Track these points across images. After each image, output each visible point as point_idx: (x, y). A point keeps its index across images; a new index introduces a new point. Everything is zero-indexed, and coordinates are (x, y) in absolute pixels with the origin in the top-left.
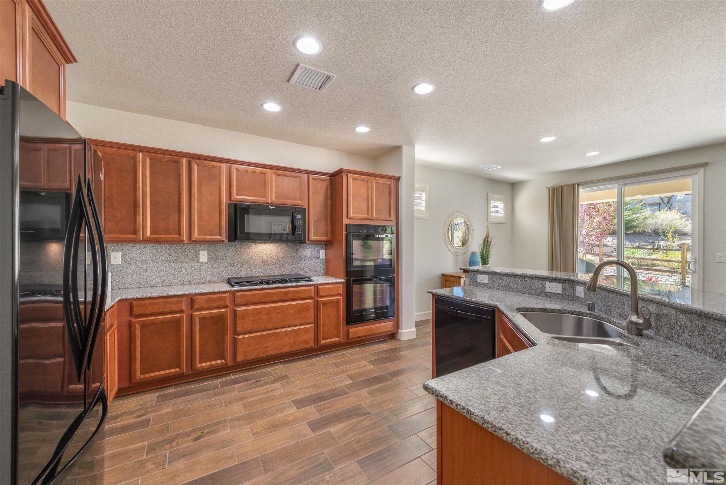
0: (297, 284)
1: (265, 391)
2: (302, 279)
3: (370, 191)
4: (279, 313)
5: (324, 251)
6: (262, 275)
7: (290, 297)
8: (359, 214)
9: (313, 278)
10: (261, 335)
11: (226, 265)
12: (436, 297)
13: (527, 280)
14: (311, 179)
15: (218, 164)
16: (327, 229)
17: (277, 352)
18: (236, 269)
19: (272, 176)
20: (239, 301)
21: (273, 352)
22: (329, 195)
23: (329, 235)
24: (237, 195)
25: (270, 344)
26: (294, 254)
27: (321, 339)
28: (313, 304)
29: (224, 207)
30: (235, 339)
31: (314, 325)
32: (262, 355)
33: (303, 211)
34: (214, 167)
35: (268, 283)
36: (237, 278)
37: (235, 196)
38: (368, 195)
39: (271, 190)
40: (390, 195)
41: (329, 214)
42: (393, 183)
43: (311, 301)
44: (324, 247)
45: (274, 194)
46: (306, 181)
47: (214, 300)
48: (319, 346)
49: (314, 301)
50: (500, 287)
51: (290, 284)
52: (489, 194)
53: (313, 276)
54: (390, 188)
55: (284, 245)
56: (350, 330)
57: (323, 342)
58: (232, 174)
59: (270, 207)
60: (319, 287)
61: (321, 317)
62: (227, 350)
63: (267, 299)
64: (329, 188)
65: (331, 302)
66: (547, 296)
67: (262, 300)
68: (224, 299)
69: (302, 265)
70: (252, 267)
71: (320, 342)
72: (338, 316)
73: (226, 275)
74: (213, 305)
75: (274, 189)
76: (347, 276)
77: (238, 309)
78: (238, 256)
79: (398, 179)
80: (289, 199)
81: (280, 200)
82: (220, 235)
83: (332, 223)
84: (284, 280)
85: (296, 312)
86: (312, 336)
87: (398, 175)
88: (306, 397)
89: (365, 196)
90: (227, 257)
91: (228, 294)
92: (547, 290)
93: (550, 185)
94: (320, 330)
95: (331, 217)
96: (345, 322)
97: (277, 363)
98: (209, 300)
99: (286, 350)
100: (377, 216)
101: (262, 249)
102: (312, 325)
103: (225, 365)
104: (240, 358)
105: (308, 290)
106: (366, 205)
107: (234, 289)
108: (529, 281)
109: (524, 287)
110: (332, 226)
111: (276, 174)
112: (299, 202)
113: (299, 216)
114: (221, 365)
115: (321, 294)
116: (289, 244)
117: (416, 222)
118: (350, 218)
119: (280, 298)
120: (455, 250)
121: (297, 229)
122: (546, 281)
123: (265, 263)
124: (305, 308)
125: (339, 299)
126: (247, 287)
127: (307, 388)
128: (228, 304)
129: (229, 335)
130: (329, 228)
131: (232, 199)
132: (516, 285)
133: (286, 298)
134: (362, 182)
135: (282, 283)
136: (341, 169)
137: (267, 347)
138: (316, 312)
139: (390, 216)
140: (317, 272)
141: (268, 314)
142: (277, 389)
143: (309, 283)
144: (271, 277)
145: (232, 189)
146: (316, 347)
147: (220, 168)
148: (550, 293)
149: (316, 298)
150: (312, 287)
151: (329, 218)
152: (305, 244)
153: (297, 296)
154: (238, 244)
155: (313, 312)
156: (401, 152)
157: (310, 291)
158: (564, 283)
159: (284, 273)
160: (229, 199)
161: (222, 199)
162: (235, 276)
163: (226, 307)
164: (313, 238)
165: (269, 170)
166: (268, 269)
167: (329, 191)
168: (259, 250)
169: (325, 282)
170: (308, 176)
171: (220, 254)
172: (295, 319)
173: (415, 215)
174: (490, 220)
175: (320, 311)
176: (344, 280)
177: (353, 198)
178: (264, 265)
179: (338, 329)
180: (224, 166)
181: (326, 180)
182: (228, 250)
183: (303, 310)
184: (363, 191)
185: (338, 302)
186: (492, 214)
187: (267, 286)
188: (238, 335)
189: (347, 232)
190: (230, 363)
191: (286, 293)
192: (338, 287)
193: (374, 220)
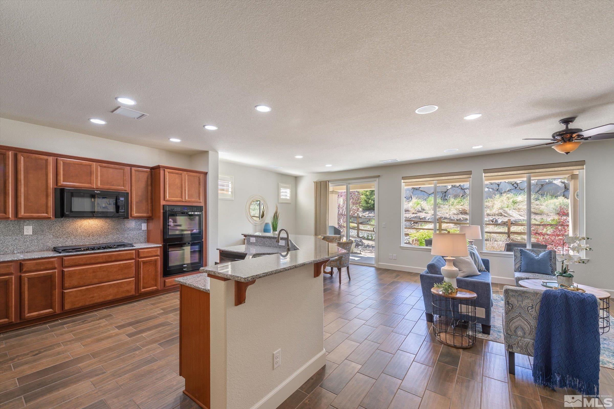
0: (121, 249)
1: (91, 325)
2: (124, 245)
3: (183, 182)
4: (104, 271)
5: (146, 224)
6: (87, 244)
7: (113, 259)
8: (174, 197)
9: (135, 245)
10: (87, 289)
11: (52, 236)
12: (221, 252)
13: (272, 239)
14: (133, 171)
15: (46, 157)
16: (148, 208)
17: (101, 300)
18: (61, 240)
19: (98, 168)
20: (66, 263)
21: (98, 300)
22: (149, 183)
23: (149, 212)
24: (63, 182)
25: (95, 295)
26: (118, 227)
27: (142, 288)
28: (134, 263)
29: (51, 191)
30: (63, 293)
31: (136, 279)
32: (87, 303)
33: (126, 195)
34: (41, 159)
35: (93, 249)
36: (62, 247)
37: (62, 182)
38: (182, 185)
39: (97, 178)
40: (199, 184)
41: (149, 197)
42: (202, 176)
43: (133, 261)
44: (146, 221)
45: (99, 182)
46: (129, 171)
47: (43, 263)
48: (140, 294)
49: (135, 261)
50: (261, 244)
51: (114, 250)
52: (279, 184)
53: (135, 243)
54: (199, 180)
55: (108, 220)
56: (167, 280)
57: (143, 290)
58: (58, 165)
59: (96, 191)
60: (140, 250)
61: (142, 273)
62: (55, 302)
63: (93, 261)
64: (149, 178)
65: (150, 261)
67: (88, 262)
68: (52, 262)
69: (126, 236)
70: (77, 238)
71: (141, 290)
72: (156, 271)
73: (51, 244)
74: (42, 268)
75: (99, 178)
76: (164, 242)
77: (66, 270)
78: (64, 230)
79: (206, 174)
80: (113, 185)
81: (104, 186)
82: (47, 213)
83: (152, 204)
84: (108, 247)
85: (119, 270)
86: (133, 287)
87: (206, 171)
88: (126, 323)
89: (179, 185)
90: (53, 230)
91: (56, 259)
93: (315, 180)
94: (141, 282)
95: (152, 199)
96: (162, 275)
97: (103, 309)
98: (37, 264)
99: (110, 298)
100: (189, 199)
101: (87, 223)
102: (133, 279)
103: (53, 313)
104: (67, 307)
105: (130, 253)
106: (179, 191)
107: (61, 254)
109: (271, 243)
110: (152, 206)
111: (101, 166)
112: (123, 188)
113: (122, 199)
114: (49, 313)
115: (142, 255)
116: (114, 219)
117: (220, 203)
118: (166, 201)
119: (104, 260)
120: (255, 222)
121: (120, 208)
123: (90, 234)
124: (128, 267)
125: (157, 259)
126: (74, 253)
127: (127, 319)
128: (56, 266)
129: (57, 290)
130: (149, 207)
131: (59, 184)
133: (110, 260)
134: (177, 175)
135: (107, 249)
136: (159, 166)
137: (93, 297)
138: (137, 269)
139: (199, 199)
140: (139, 240)
141: (94, 272)
142: (102, 323)
143: (131, 248)
144: (97, 245)
145: (58, 177)
146: (137, 295)
147: (47, 160)
149: (137, 259)
150: (134, 251)
151: (149, 200)
152: (128, 219)
153: (120, 258)
154: (63, 220)
155: (134, 269)
156: (208, 155)
157: (132, 254)
159: (109, 242)
160: (56, 184)
161: (49, 185)
162: (60, 245)
163: (55, 268)
164: (135, 214)
165: (95, 163)
166: (93, 239)
167: (149, 180)
168: (85, 224)
169: (145, 247)
170: (131, 169)
171: (46, 228)
172: (118, 275)
173: (219, 197)
174: (280, 201)
175: (141, 267)
176: (161, 245)
177: (169, 187)
178: (89, 236)
179: (156, 280)
180: (51, 159)
181: (147, 172)
182: (53, 224)
183: (125, 268)
184: (178, 181)
185: (156, 261)
186: (282, 197)
187: (93, 252)
188: (65, 289)
189: (164, 210)
190: (58, 310)
191: (110, 256)
192: (156, 250)
193: (186, 202)
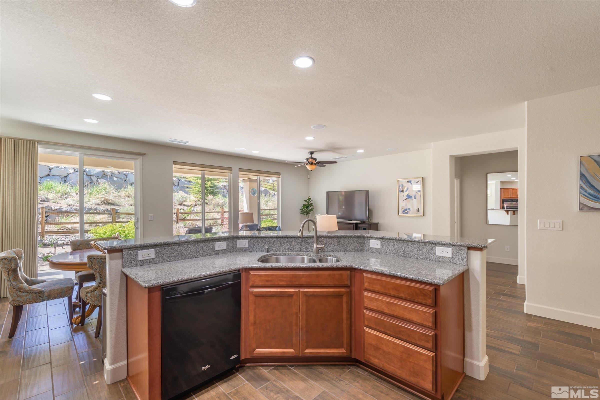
13: (200, 244)
50: (171, 258)
66: (216, 254)
92: (217, 249)
108: (201, 245)
109: (197, 251)
122: (216, 242)
132: (189, 251)
148: (218, 250)
158: (227, 240)
